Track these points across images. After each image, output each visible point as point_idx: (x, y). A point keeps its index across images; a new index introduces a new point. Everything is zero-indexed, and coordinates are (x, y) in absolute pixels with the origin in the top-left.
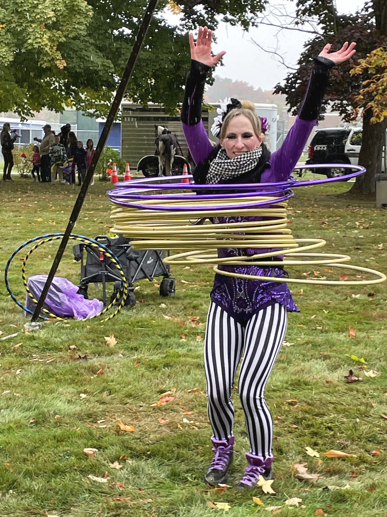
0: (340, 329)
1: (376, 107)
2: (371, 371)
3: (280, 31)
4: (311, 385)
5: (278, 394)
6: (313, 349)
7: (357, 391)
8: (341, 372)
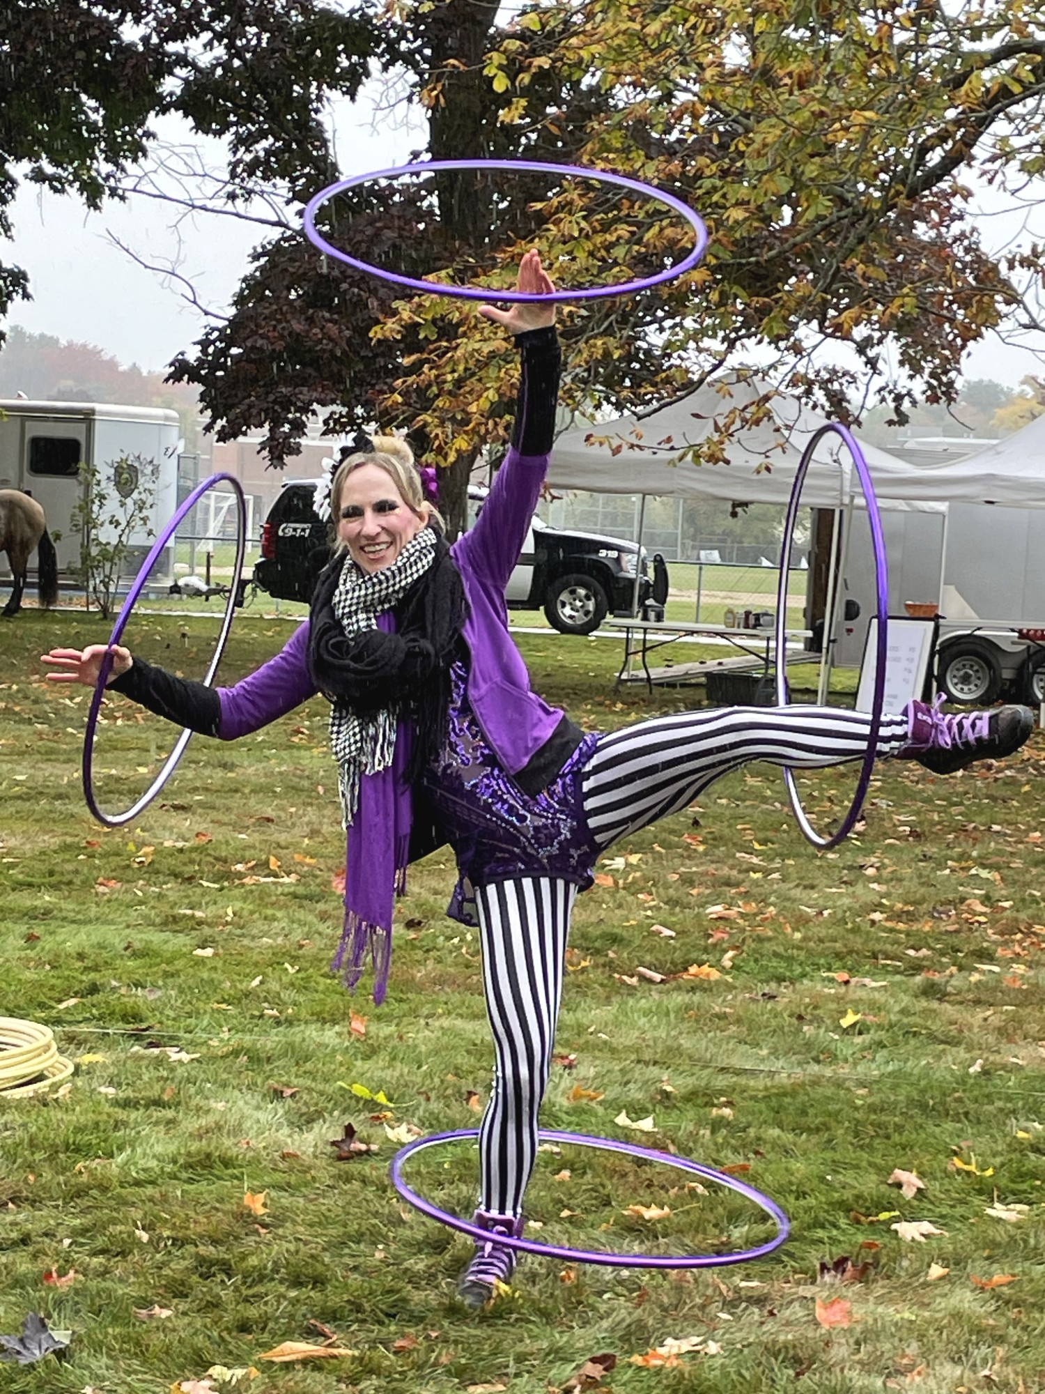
0: (325, 1015)
1: (436, 426)
2: (404, 1127)
3: (185, 215)
4: (241, 1166)
5: (150, 1190)
6: (253, 1070)
7: (363, 1181)
8: (324, 1130)
